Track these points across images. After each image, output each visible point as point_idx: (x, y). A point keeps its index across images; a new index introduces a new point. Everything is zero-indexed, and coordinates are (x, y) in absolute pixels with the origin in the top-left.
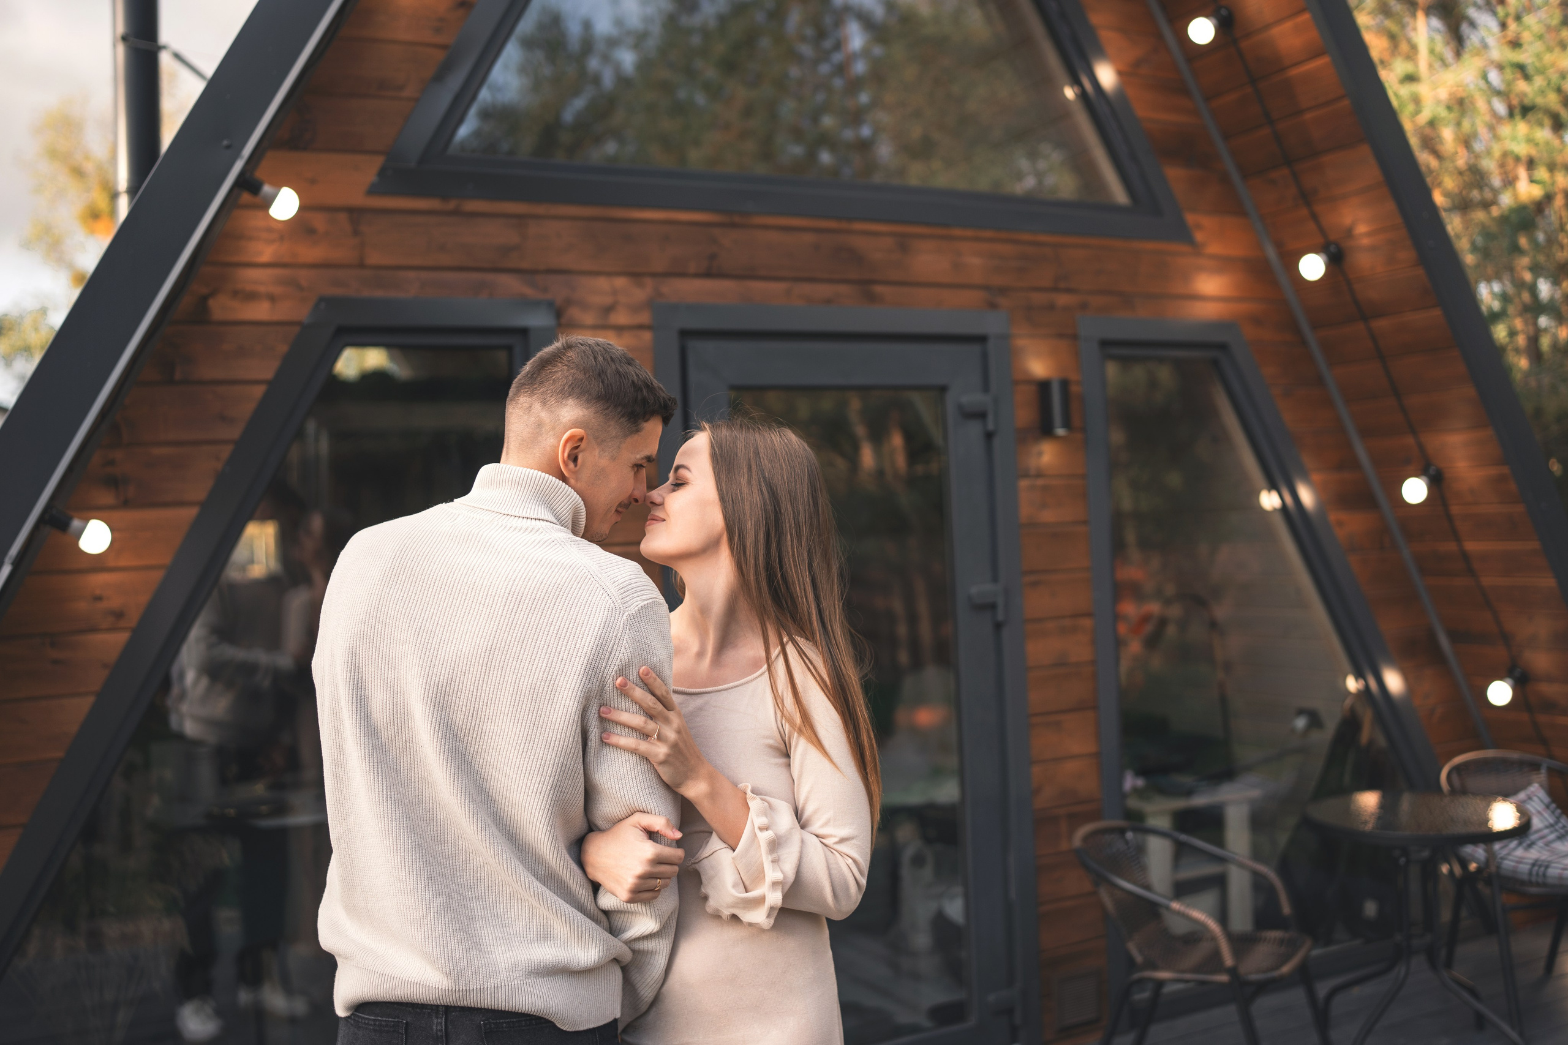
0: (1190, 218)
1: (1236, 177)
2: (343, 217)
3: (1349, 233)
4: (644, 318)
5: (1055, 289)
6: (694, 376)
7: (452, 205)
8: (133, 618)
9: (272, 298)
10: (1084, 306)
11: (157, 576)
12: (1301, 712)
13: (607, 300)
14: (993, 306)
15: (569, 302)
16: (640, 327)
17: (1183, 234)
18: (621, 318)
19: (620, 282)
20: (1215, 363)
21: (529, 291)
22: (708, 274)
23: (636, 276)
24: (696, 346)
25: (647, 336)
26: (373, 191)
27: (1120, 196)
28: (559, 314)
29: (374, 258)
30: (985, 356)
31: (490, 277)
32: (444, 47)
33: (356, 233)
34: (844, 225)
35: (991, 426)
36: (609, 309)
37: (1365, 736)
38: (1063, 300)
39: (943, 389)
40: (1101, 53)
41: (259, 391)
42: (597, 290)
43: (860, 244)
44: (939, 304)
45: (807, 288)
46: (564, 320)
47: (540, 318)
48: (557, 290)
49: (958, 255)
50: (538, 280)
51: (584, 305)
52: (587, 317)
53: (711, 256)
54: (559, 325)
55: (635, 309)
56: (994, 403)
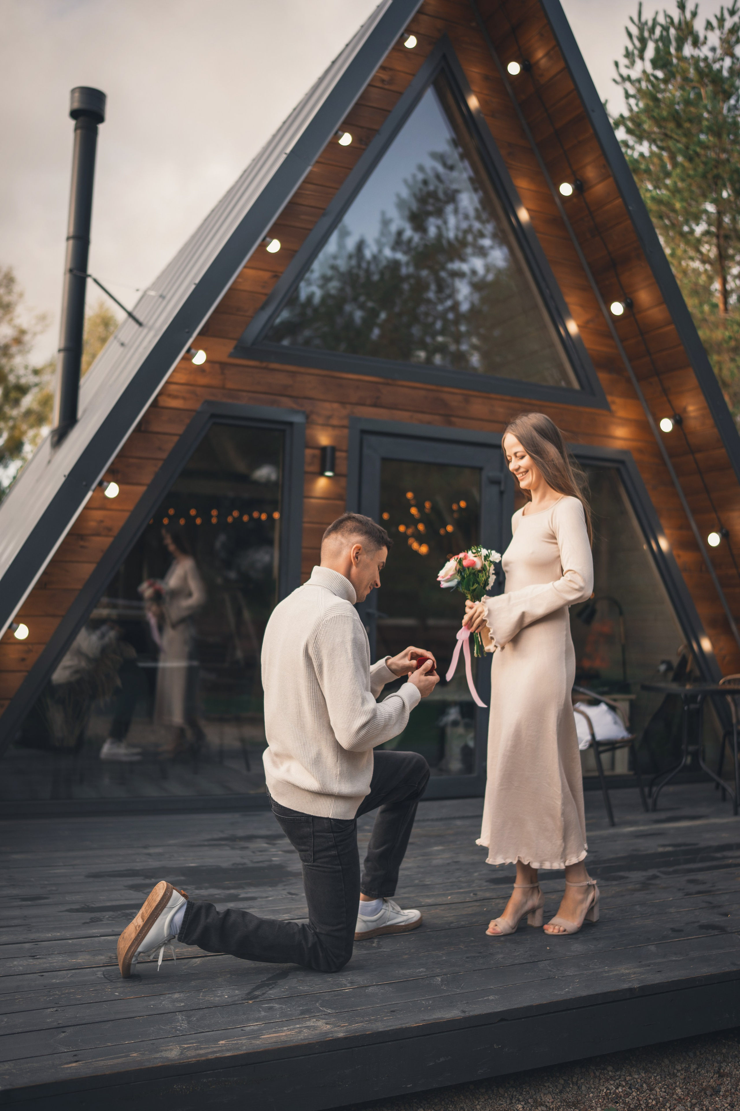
0: (609, 398)
1: (634, 380)
2: (218, 366)
3: (685, 410)
4: (345, 422)
6: (366, 451)
7: (264, 364)
8: (116, 531)
9: (184, 398)
11: (127, 515)
12: (663, 662)
13: (329, 413)
15: (312, 412)
16: (343, 427)
17: (606, 406)
18: (335, 422)
19: (336, 405)
20: (618, 470)
21: (295, 406)
22: (375, 405)
23: (343, 403)
24: (368, 438)
25: (346, 431)
27: (576, 385)
28: (307, 417)
29: (229, 385)
31: (278, 398)
32: (266, 294)
33: (223, 373)
34: (439, 388)
35: (502, 488)
36: (329, 417)
37: (688, 668)
39: (480, 469)
40: (569, 315)
41: (176, 439)
42: (327, 408)
43: (446, 397)
44: (482, 429)
45: (420, 416)
46: (310, 420)
47: (298, 418)
48: (308, 406)
49: (493, 406)
50: (298, 401)
51: (319, 414)
52: (320, 420)
53: (377, 397)
54: (307, 422)
55: (341, 418)
56: (505, 478)
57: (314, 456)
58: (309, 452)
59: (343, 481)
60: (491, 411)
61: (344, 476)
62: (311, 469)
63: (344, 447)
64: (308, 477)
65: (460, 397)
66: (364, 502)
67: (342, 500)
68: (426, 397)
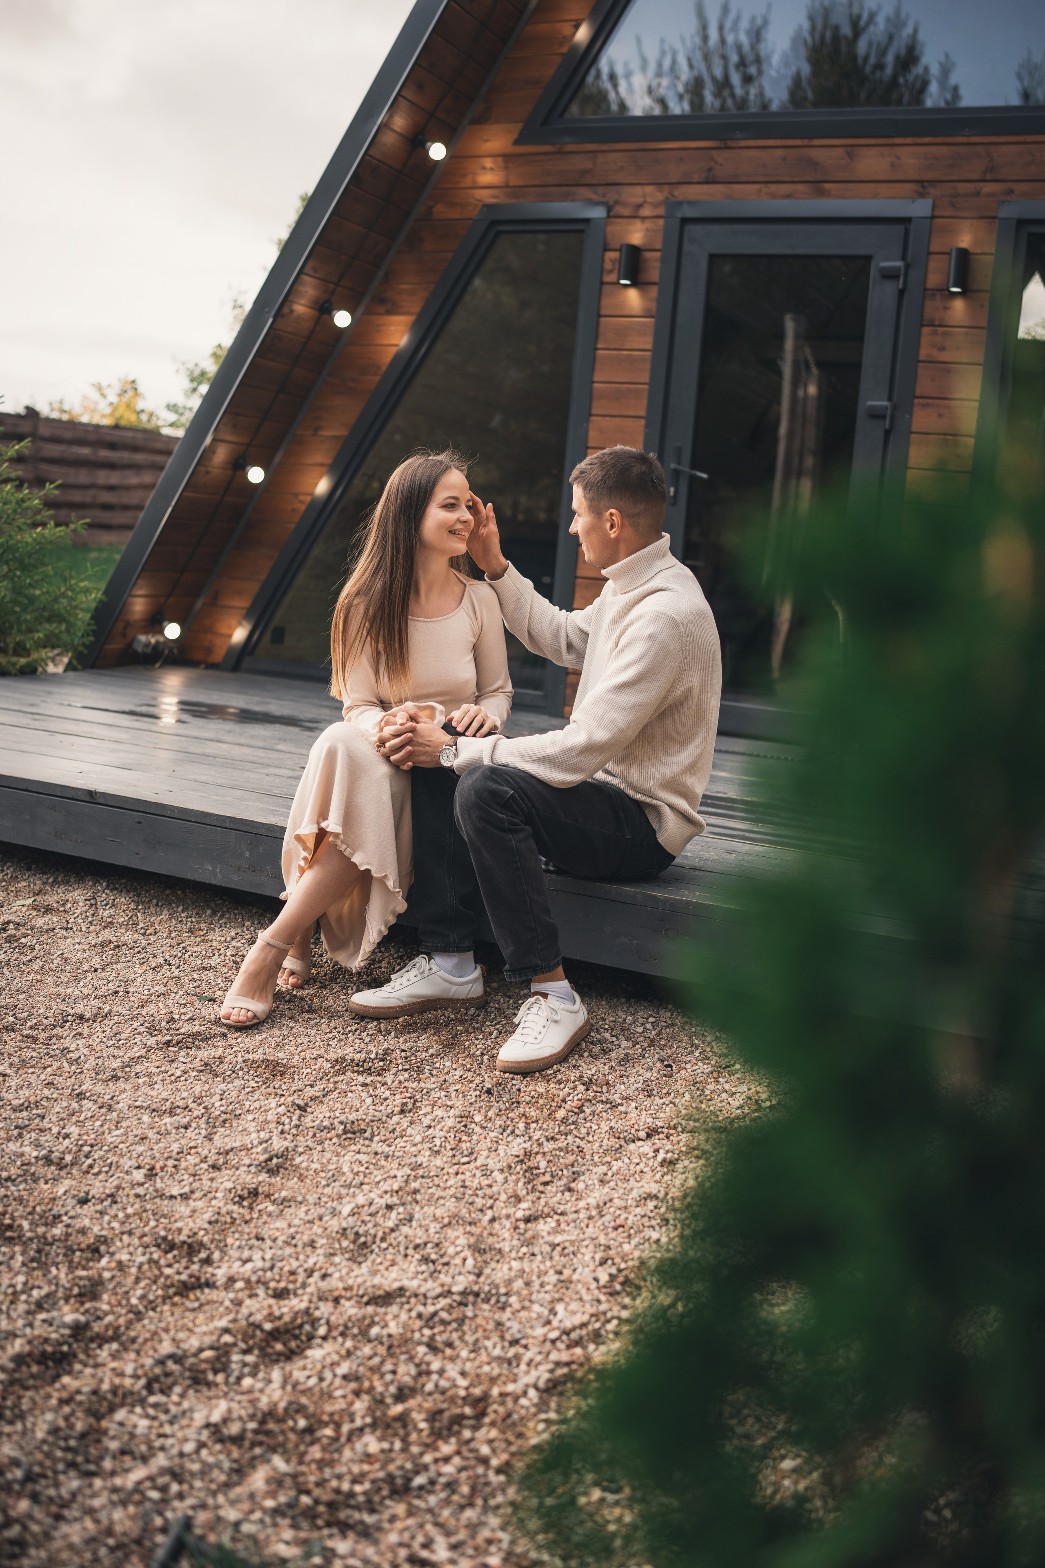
2: (500, 159)
4: (661, 211)
5: (984, 181)
6: (686, 247)
7: (556, 148)
9: (461, 205)
10: (1011, 192)
13: (640, 200)
14: (922, 195)
15: (617, 202)
16: (658, 217)
18: (646, 211)
19: (649, 189)
21: (594, 197)
22: (706, 182)
23: (659, 184)
24: (690, 228)
25: (661, 222)
26: (516, 142)
28: (609, 209)
29: (515, 182)
30: (907, 233)
31: (573, 189)
33: (506, 168)
34: (806, 142)
35: (901, 285)
36: (639, 206)
38: (988, 188)
39: (869, 258)
41: (450, 256)
42: (634, 195)
43: (817, 154)
44: (875, 196)
45: (773, 188)
46: (612, 214)
47: (598, 213)
48: (612, 195)
49: (898, 158)
50: (601, 189)
51: (625, 205)
52: (626, 212)
53: (710, 170)
54: (609, 217)
55: (656, 205)
56: (907, 267)
57: (613, 262)
58: (611, 255)
59: (654, 291)
60: (892, 165)
61: (655, 284)
62: (612, 278)
63: (658, 246)
64: (606, 289)
65: (840, 151)
66: (681, 318)
67: (651, 317)
68: (784, 159)
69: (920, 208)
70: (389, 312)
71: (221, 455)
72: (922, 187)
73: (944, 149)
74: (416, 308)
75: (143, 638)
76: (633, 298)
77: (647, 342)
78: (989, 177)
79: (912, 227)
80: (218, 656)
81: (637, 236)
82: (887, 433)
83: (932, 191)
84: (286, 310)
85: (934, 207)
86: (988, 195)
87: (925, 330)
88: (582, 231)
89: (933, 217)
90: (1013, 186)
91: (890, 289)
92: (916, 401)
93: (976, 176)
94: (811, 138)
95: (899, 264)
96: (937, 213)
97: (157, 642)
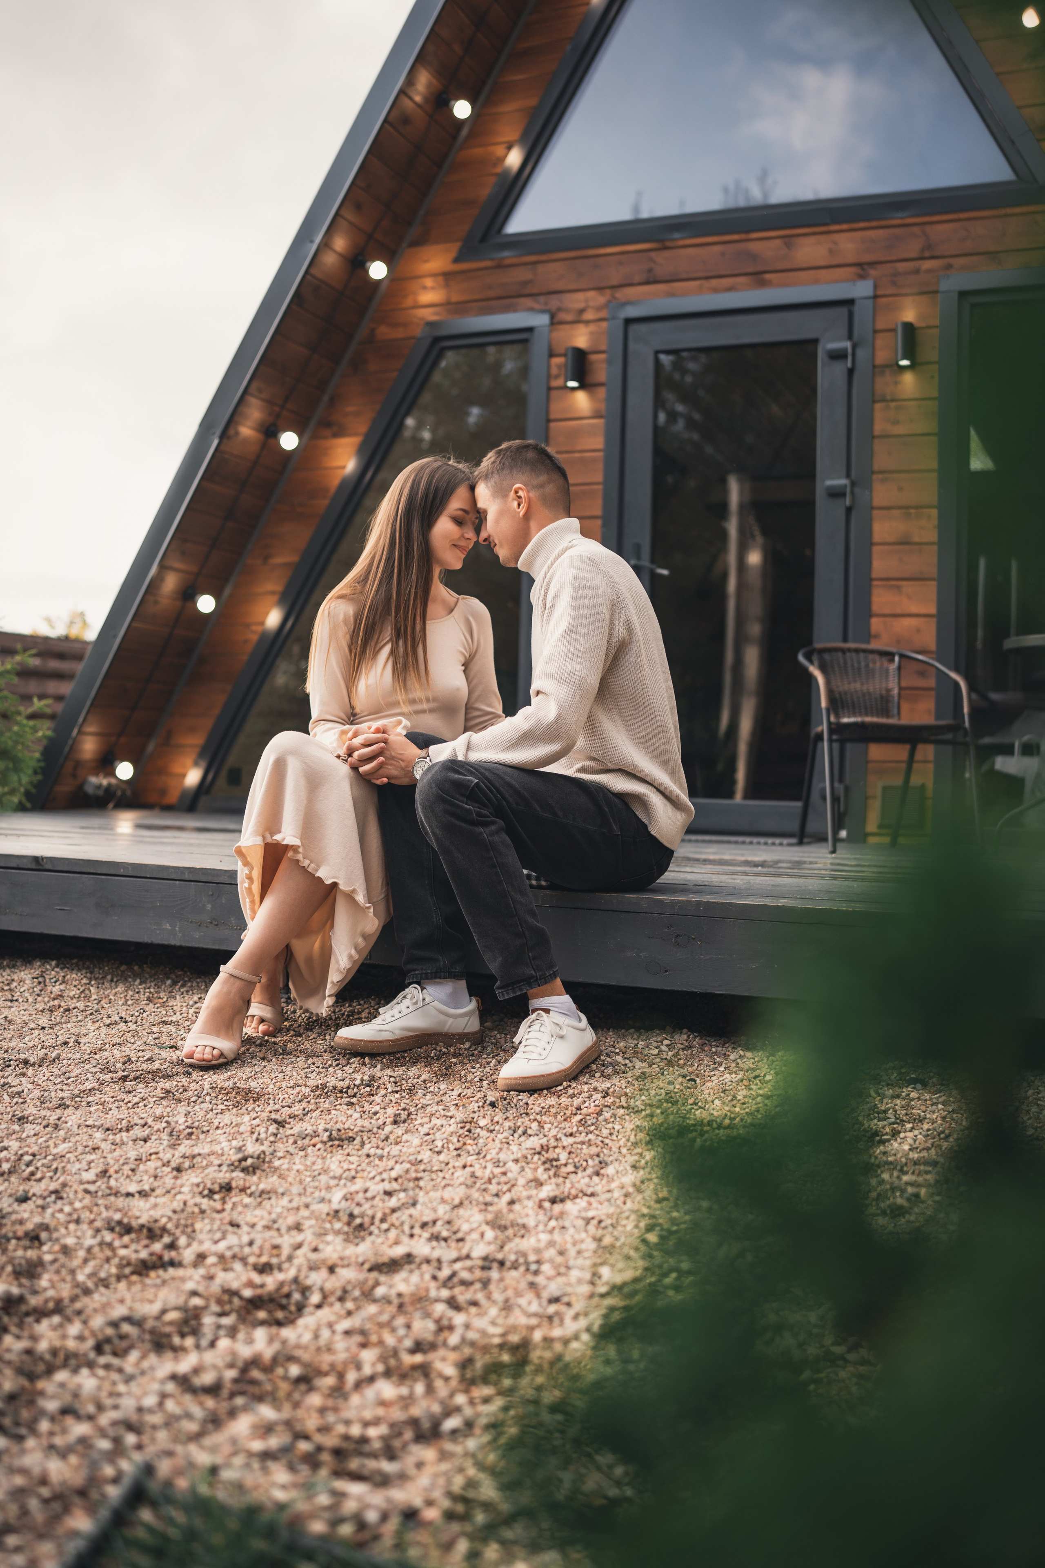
2: (440, 278)
4: (603, 314)
5: (923, 258)
6: (632, 346)
7: (495, 262)
9: (404, 325)
10: (949, 267)
13: (581, 305)
14: (862, 277)
15: (559, 310)
16: (601, 320)
18: (589, 315)
19: (591, 294)
21: (537, 306)
22: (647, 283)
23: (600, 289)
24: (634, 328)
25: (604, 325)
26: (456, 260)
28: (552, 316)
29: (455, 298)
30: (851, 315)
31: (516, 300)
33: (447, 286)
34: (743, 236)
35: (850, 364)
36: (582, 311)
38: (927, 265)
39: (815, 341)
42: (576, 301)
43: (755, 247)
44: (816, 281)
45: (714, 282)
46: (556, 320)
47: (540, 320)
48: (554, 302)
49: (835, 243)
50: (542, 299)
51: (567, 310)
52: (569, 317)
53: (650, 271)
54: (552, 323)
55: (598, 309)
56: (854, 347)
57: (559, 367)
58: (557, 361)
59: (602, 392)
60: (831, 251)
61: (602, 384)
62: (558, 383)
63: (603, 347)
64: (554, 394)
65: (778, 242)
66: (631, 415)
67: (600, 417)
68: (723, 254)
69: (862, 289)
70: (336, 435)
71: (171, 583)
72: (862, 269)
73: (880, 233)
74: (362, 427)
75: (94, 780)
76: (582, 401)
77: (598, 442)
78: (927, 254)
79: (857, 309)
80: (173, 797)
81: (581, 339)
82: (849, 510)
83: (872, 272)
84: (231, 432)
85: (876, 287)
86: (928, 271)
87: (878, 406)
88: (525, 341)
89: (875, 297)
90: (951, 261)
91: (839, 369)
92: (875, 477)
93: (913, 255)
94: (747, 232)
95: (848, 345)
96: (879, 292)
97: (110, 785)
